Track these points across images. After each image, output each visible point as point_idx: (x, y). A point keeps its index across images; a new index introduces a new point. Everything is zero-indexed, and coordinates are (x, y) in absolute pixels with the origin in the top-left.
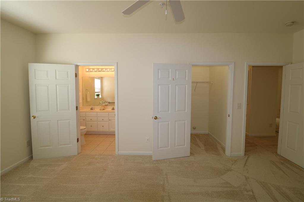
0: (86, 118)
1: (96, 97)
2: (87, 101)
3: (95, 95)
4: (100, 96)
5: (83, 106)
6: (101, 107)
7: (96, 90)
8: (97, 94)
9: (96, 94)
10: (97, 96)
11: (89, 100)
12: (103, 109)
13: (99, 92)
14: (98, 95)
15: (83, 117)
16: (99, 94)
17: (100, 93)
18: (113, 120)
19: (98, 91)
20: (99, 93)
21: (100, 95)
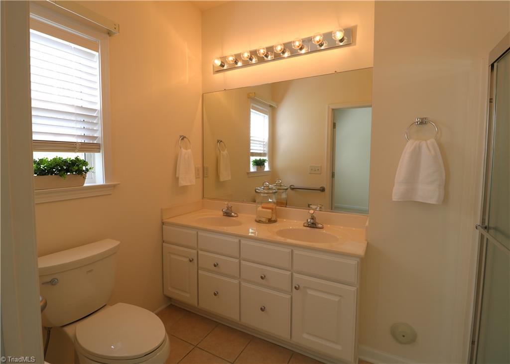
0: (200, 252)
1: (253, 169)
2: (219, 183)
3: (251, 164)
4: (267, 168)
5: (203, 197)
6: (260, 208)
7: (255, 147)
8: (258, 158)
9: (253, 159)
10: (256, 167)
11: (225, 176)
12: (270, 221)
13: (264, 155)
14: (260, 164)
15: (183, 246)
16: (264, 161)
17: (266, 158)
18: (310, 292)
19: (262, 152)
20: (262, 158)
21: (266, 164)
